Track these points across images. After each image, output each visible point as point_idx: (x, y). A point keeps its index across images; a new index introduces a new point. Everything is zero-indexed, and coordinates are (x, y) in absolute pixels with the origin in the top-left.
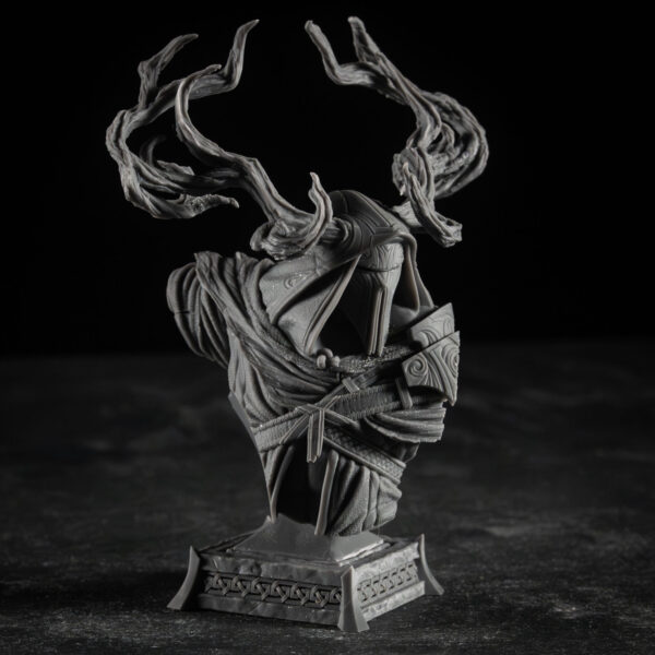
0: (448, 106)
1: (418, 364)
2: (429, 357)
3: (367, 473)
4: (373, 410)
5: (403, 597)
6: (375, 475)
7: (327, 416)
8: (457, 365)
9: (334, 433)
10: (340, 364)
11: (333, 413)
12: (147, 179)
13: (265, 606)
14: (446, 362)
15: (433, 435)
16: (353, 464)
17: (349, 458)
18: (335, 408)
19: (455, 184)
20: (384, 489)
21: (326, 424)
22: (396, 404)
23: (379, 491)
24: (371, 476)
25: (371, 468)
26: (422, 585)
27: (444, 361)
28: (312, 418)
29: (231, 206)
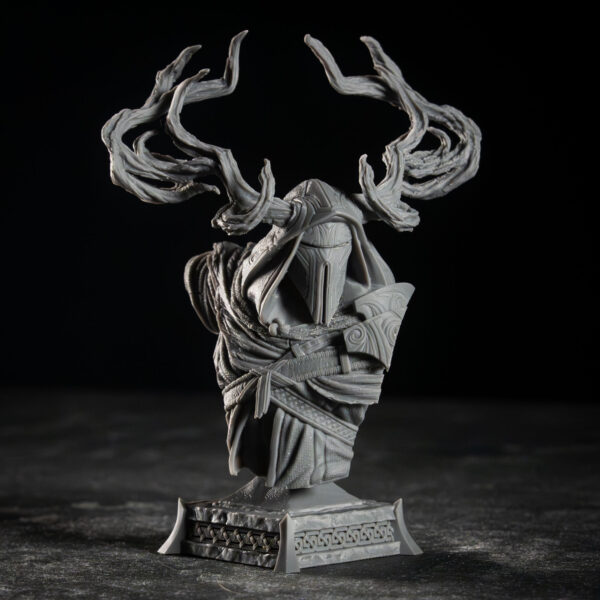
0: (451, 116)
1: (358, 333)
2: (370, 327)
3: (309, 431)
4: (315, 374)
5: (366, 551)
6: (319, 434)
7: (274, 378)
8: (396, 335)
9: (281, 393)
10: (291, 331)
11: (279, 374)
12: (132, 166)
13: (227, 551)
14: (385, 332)
15: (370, 398)
16: (296, 421)
17: (293, 416)
18: (282, 370)
19: (448, 184)
20: (331, 447)
21: (272, 384)
22: (338, 369)
23: (326, 450)
24: (315, 435)
25: (315, 427)
26: (397, 545)
27: (383, 333)
28: (260, 379)
29: (213, 193)
